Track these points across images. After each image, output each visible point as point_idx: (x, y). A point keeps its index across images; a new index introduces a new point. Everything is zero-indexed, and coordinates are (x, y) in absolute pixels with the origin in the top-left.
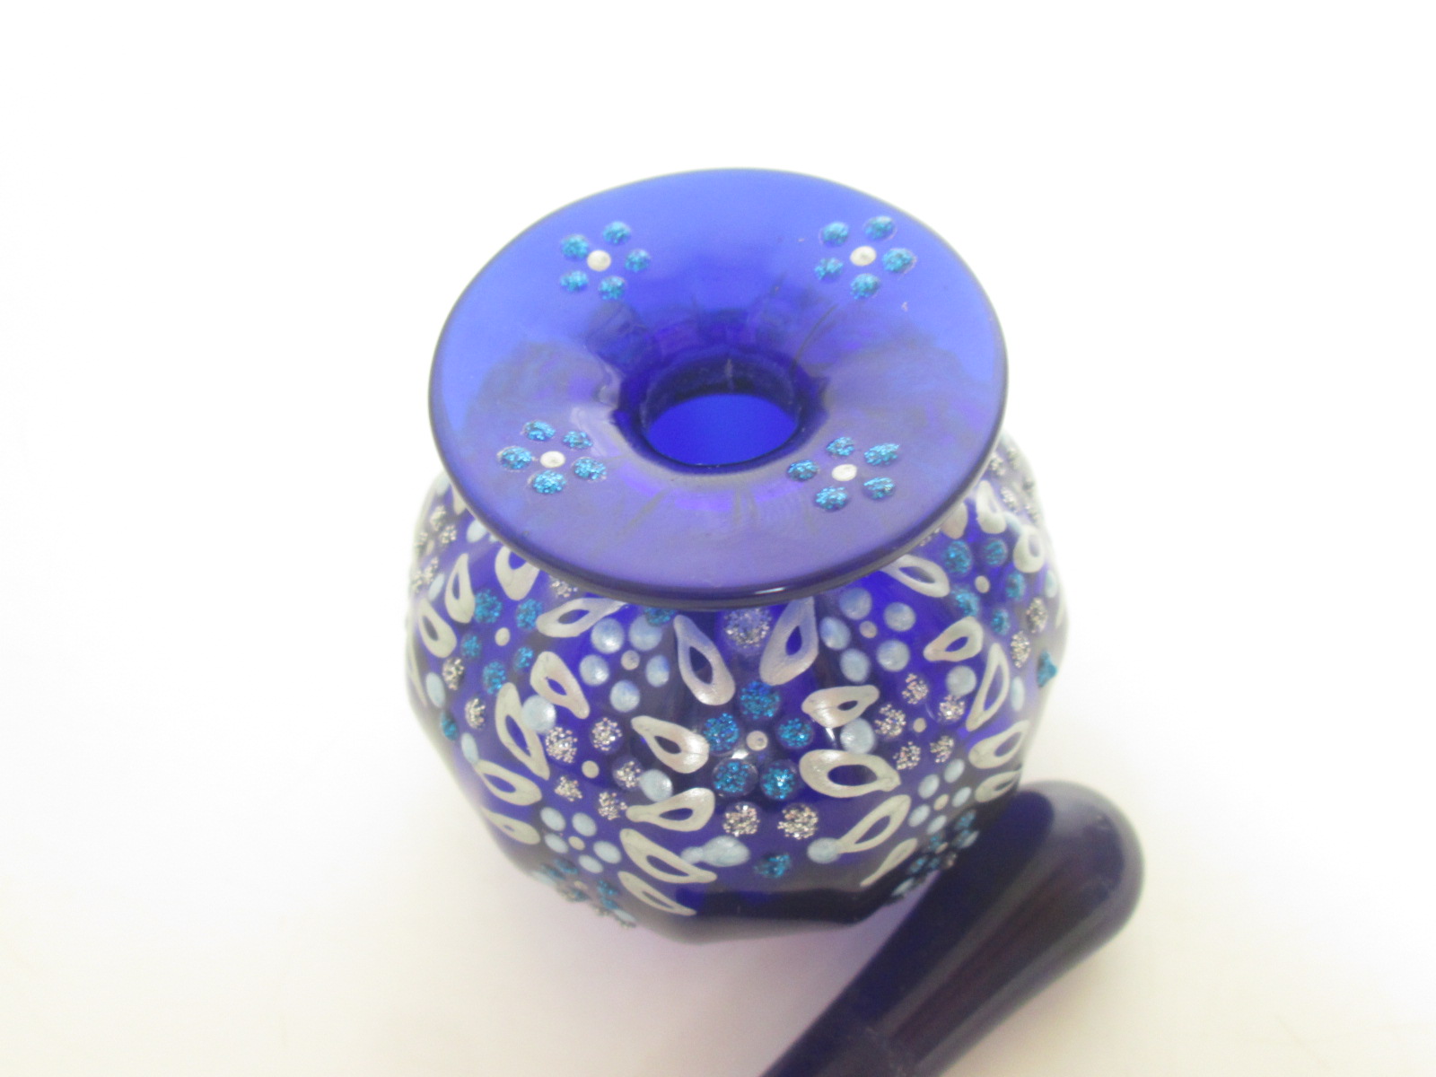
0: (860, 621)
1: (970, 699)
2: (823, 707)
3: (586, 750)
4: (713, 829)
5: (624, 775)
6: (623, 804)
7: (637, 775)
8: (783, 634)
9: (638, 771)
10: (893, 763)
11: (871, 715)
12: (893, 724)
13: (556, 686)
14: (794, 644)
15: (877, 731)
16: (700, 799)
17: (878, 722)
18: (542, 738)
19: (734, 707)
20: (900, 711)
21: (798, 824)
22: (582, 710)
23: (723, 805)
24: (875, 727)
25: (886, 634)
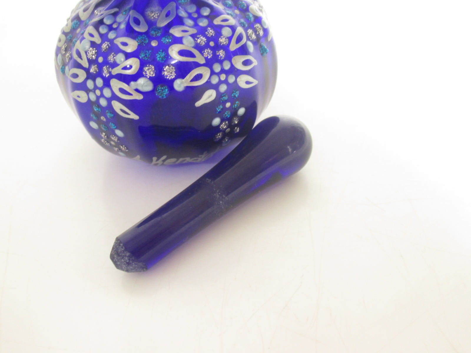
0: (192, 13)
1: (230, 39)
2: (176, 32)
3: (98, 54)
4: (139, 75)
5: (111, 58)
6: (110, 69)
7: (114, 57)
8: (165, 12)
9: (115, 55)
10: (202, 54)
11: (193, 36)
12: (202, 40)
13: (91, 35)
14: (168, 15)
15: (196, 42)
16: (134, 64)
17: (196, 39)
18: (86, 52)
19: (147, 33)
20: (205, 38)
21: (169, 72)
22: (97, 40)
23: (143, 64)
24: (195, 40)
25: (200, 16)
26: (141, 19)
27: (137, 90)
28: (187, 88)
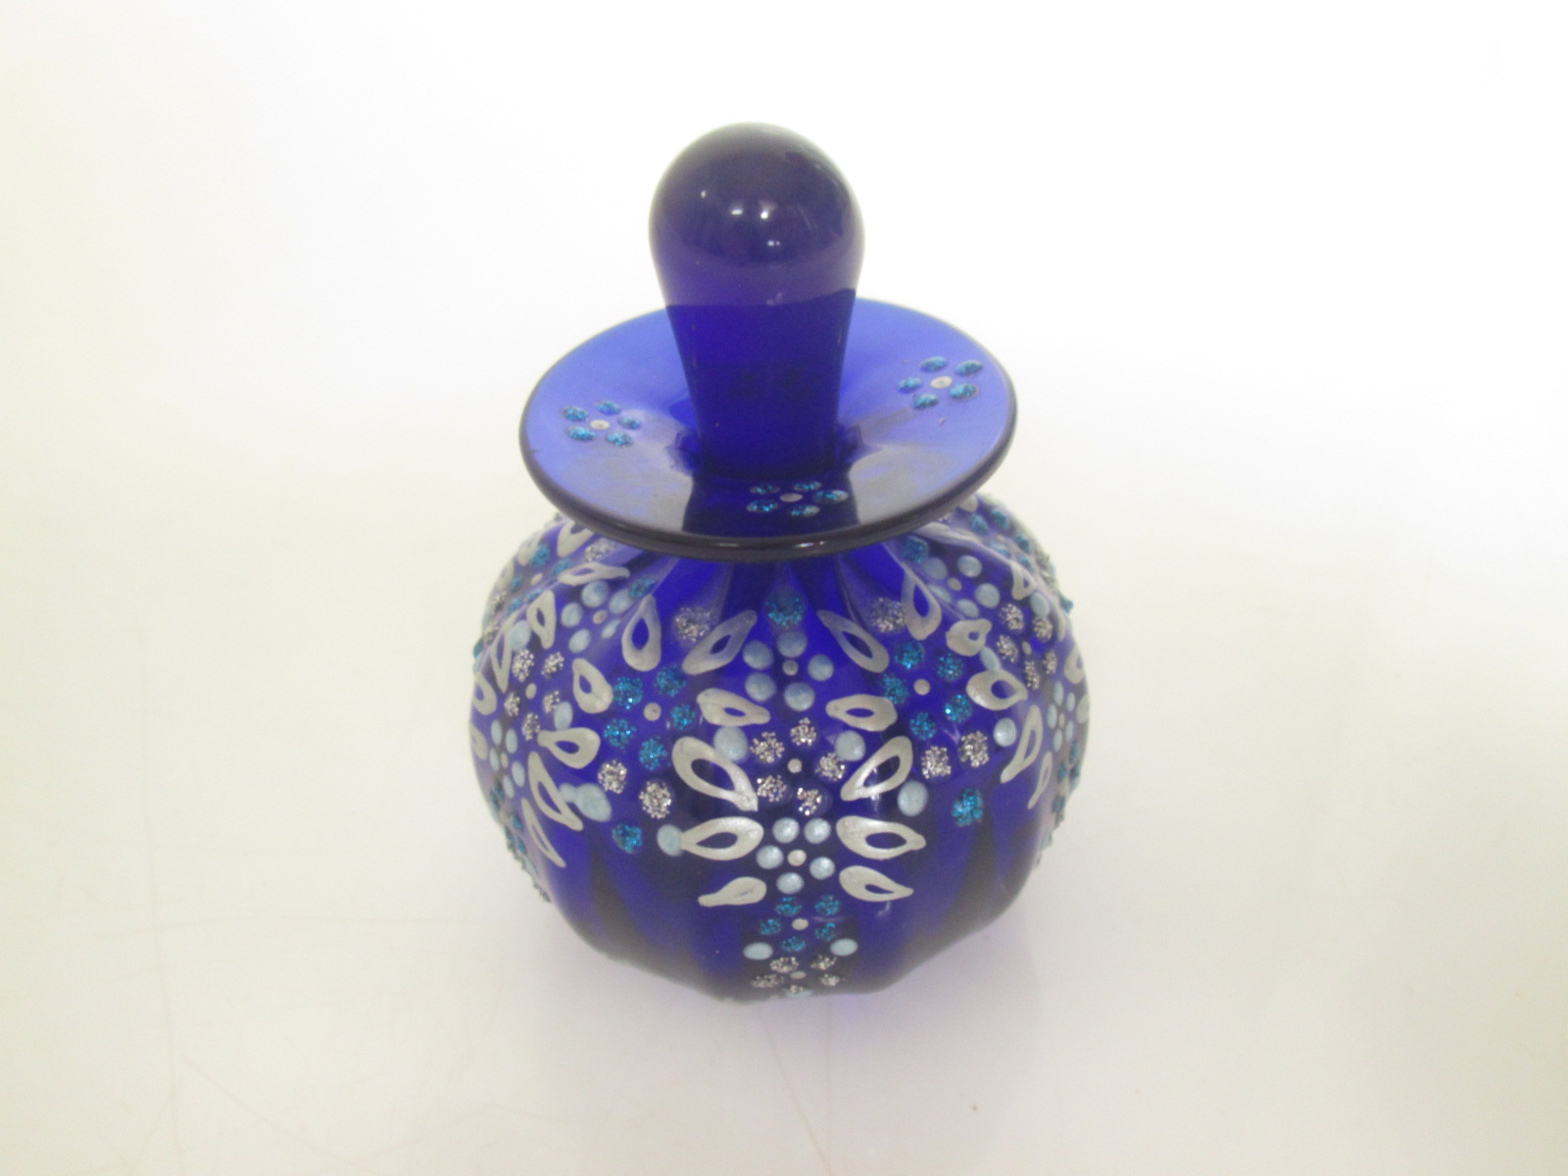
0: (789, 659)
1: (853, 767)
2: (713, 705)
3: (535, 674)
4: (587, 775)
5: (548, 702)
6: (538, 727)
7: (555, 703)
8: (716, 636)
9: (558, 700)
10: (755, 787)
11: (752, 732)
12: (768, 750)
13: (541, 618)
14: (718, 647)
15: (751, 748)
16: (589, 741)
17: (756, 741)
18: (514, 654)
19: (648, 677)
20: (781, 744)
21: (656, 800)
22: (547, 639)
23: (605, 753)
24: (751, 743)
25: (803, 677)
26: (654, 633)
27: (573, 807)
28: (687, 857)
